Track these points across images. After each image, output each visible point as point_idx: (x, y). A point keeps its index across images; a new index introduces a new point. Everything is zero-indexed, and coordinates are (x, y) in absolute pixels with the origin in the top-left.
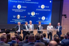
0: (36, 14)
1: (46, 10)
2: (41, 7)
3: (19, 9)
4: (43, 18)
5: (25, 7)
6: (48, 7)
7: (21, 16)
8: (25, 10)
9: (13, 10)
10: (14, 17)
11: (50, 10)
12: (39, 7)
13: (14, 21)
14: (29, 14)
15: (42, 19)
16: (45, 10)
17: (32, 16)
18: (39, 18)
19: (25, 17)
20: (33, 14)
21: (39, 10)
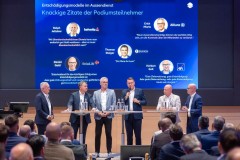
0: (137, 51)
1: (176, 37)
2: (152, 25)
3: (74, 38)
4: (166, 66)
5: (93, 30)
6: (183, 25)
7: (80, 60)
8: (93, 41)
9: (53, 41)
10: (58, 64)
11: (189, 36)
12: (147, 25)
13: (58, 77)
14: (109, 52)
15: (161, 68)
16: (170, 37)
17: (120, 58)
18: (151, 67)
19: (97, 63)
20: (124, 52)
21: (146, 36)
